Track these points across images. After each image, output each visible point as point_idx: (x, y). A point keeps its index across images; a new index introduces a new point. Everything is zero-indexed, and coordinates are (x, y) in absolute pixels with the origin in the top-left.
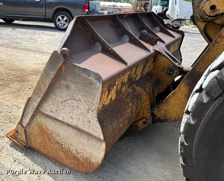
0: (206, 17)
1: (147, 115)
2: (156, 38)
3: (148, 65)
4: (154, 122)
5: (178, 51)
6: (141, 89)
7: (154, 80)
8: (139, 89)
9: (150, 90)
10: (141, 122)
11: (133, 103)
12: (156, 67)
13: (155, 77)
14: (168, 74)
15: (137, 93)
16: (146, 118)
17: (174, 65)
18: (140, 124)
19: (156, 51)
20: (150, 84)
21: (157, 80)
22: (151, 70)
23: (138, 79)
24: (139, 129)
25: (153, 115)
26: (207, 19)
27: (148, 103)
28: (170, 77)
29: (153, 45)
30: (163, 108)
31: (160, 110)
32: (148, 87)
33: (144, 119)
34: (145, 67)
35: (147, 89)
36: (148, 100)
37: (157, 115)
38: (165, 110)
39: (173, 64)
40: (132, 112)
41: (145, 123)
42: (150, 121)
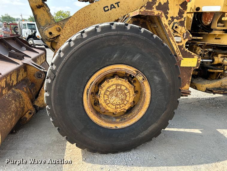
0: (49, 39)
1: (31, 108)
2: (22, 55)
3: (21, 73)
4: (37, 111)
5: (45, 62)
6: (20, 91)
7: (29, 84)
8: (18, 91)
9: (28, 90)
10: (27, 114)
11: (15, 101)
12: (28, 74)
13: (30, 82)
14: (38, 77)
15: (17, 94)
16: (30, 110)
17: (41, 71)
18: (27, 116)
19: (24, 64)
20: (26, 86)
21: (32, 83)
22: (25, 77)
23: (15, 84)
24: (28, 119)
25: (35, 106)
26: (49, 40)
27: (28, 99)
28: (40, 79)
29: (21, 60)
30: (40, 99)
31: (38, 101)
32: (25, 88)
33: (29, 111)
34: (18, 75)
35: (25, 90)
36: (28, 97)
37: (37, 105)
38: (42, 100)
39: (39, 71)
40: (16, 107)
41: (30, 113)
42: (34, 111)
